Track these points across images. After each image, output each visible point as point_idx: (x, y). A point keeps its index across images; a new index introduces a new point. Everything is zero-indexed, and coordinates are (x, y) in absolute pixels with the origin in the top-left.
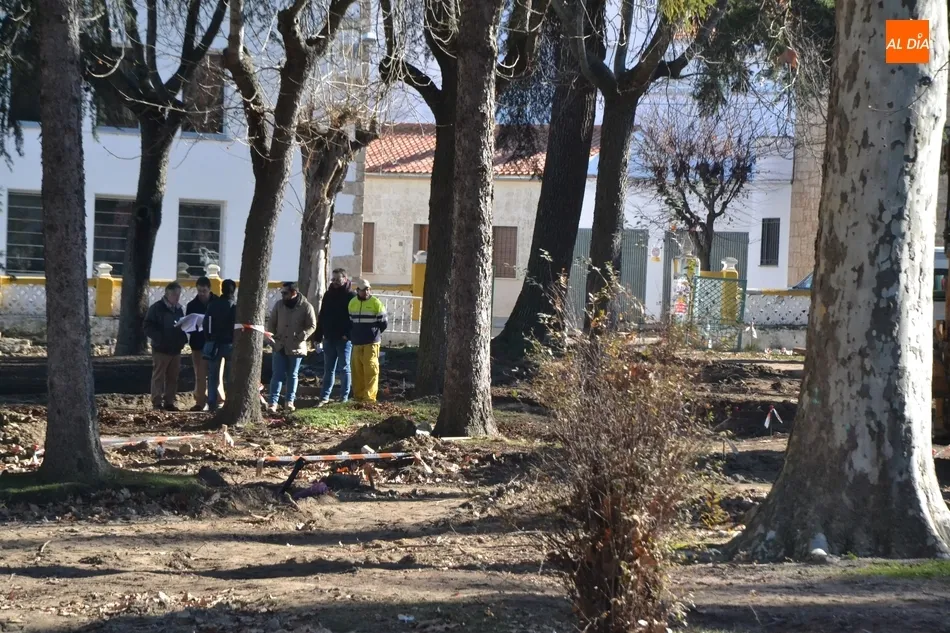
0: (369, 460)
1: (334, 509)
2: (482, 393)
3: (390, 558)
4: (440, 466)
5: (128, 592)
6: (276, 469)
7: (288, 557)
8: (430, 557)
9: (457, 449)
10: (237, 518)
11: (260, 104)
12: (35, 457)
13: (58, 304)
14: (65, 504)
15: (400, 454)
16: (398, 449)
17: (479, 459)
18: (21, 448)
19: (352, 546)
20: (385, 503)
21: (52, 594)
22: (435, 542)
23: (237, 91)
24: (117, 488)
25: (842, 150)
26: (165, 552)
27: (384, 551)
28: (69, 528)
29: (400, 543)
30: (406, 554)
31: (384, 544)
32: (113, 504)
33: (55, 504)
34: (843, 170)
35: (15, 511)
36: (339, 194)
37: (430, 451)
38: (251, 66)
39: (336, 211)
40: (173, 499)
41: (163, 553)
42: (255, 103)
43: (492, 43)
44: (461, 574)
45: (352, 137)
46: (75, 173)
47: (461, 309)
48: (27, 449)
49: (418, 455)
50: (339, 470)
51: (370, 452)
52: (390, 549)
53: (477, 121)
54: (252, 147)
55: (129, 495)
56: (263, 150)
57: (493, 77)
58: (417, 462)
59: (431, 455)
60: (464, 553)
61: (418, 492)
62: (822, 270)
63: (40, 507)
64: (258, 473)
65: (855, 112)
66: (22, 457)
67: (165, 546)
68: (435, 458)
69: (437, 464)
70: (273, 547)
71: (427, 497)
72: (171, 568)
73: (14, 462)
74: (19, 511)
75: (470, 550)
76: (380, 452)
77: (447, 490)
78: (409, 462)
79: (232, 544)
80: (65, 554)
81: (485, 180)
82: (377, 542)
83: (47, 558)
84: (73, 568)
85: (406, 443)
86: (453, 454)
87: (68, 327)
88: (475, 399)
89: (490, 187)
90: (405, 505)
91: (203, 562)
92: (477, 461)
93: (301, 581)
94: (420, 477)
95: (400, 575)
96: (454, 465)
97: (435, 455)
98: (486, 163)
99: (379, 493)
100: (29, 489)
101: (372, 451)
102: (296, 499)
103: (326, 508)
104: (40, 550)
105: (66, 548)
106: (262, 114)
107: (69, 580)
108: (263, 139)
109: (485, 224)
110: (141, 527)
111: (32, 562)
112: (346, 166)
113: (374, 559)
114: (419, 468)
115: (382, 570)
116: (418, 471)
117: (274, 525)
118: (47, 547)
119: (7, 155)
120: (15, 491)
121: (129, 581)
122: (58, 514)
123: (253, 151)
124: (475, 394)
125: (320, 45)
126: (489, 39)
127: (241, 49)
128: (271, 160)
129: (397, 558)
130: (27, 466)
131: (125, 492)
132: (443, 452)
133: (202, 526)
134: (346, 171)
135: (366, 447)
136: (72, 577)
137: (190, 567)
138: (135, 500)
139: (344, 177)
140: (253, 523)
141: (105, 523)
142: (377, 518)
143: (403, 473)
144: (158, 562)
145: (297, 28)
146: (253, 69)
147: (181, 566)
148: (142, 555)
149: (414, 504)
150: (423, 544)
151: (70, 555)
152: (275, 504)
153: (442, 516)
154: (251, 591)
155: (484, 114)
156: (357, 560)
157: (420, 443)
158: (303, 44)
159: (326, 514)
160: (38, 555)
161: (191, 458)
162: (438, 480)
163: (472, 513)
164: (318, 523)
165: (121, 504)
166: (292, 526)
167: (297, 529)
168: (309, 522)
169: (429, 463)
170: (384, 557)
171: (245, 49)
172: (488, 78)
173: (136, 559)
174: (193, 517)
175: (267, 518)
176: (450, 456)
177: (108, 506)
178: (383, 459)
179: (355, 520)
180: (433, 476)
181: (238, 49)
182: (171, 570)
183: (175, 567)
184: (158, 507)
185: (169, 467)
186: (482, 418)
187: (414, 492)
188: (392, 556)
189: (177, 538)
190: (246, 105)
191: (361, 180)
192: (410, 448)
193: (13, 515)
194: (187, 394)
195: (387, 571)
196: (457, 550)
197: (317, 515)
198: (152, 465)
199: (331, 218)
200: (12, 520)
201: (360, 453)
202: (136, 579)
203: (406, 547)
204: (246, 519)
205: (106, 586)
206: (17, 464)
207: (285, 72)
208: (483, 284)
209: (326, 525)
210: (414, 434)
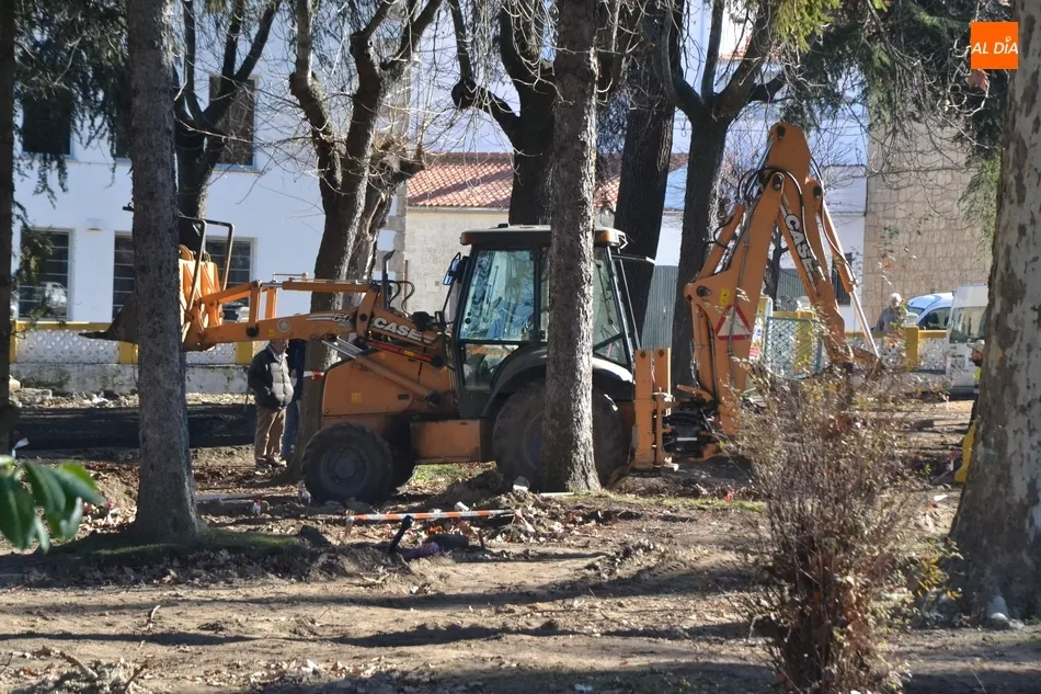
0: (464, 518)
1: (448, 570)
2: (584, 445)
3: (529, 624)
4: (542, 525)
5: (274, 661)
6: (364, 528)
7: (417, 623)
8: (570, 623)
9: (559, 506)
10: (347, 580)
11: (330, 134)
12: (109, 516)
13: (151, 351)
14: (161, 566)
15: (499, 512)
16: (496, 506)
17: (583, 516)
18: (93, 507)
19: (482, 611)
20: (502, 564)
21: (192, 663)
22: (571, 606)
23: (305, 119)
24: (217, 549)
25: (1019, 179)
26: (284, 617)
27: (519, 616)
28: (173, 593)
29: (534, 608)
30: (544, 620)
31: (518, 609)
32: (212, 567)
33: (151, 567)
34: (1021, 200)
35: (109, 575)
36: (382, 231)
37: (530, 508)
38: (321, 92)
39: (378, 248)
40: (275, 560)
41: (283, 619)
42: (325, 132)
43: (592, 66)
44: (618, 640)
45: (396, 167)
46: (168, 210)
47: (560, 354)
48: (100, 508)
49: (519, 512)
50: (432, 529)
51: (464, 510)
52: (526, 614)
53: (577, 150)
54: (321, 180)
55: (229, 557)
56: (334, 183)
57: (594, 103)
58: (518, 520)
59: (531, 512)
60: (606, 618)
61: (530, 553)
62: (997, 309)
63: (135, 570)
64: (347, 532)
65: (1035, 136)
66: (95, 517)
67: (282, 612)
68: (536, 516)
69: (538, 522)
70: (399, 613)
71: (543, 557)
72: (296, 635)
73: (87, 522)
74: (113, 574)
75: (612, 615)
76: (475, 509)
77: (560, 551)
78: (508, 520)
79: (354, 608)
80: (178, 620)
81: (586, 214)
82: (509, 606)
83: (159, 624)
84: (196, 635)
85: (504, 499)
86: (554, 511)
87: (161, 377)
88: (576, 451)
89: (591, 221)
90: (523, 566)
91: (329, 629)
92: (581, 519)
93: (453, 648)
94: (522, 536)
95: (550, 641)
96: (557, 523)
97: (535, 513)
98: (587, 196)
99: (492, 554)
100: (123, 550)
101: (467, 508)
102: (408, 560)
103: (440, 570)
104: (150, 616)
105: (178, 614)
106: (333, 144)
107: (200, 648)
108: (333, 171)
109: (585, 261)
110: (248, 592)
111: (144, 629)
112: (390, 200)
113: (511, 625)
114: (521, 526)
115: (529, 637)
116: (520, 530)
117: (387, 589)
118: (157, 612)
119: (50, 190)
120: (108, 552)
121: (268, 649)
122: (155, 577)
123: (323, 184)
124: (576, 446)
125: (394, 69)
126: (590, 61)
127: (310, 75)
128: (343, 194)
129: (536, 624)
130: (101, 526)
131: (224, 553)
132: (544, 509)
133: (313, 589)
134: (390, 205)
135: (460, 504)
136: (202, 644)
137: (315, 634)
138: (235, 562)
139: (388, 211)
140: (365, 586)
141: (207, 587)
142: (497, 581)
143: (504, 532)
144: (282, 629)
145: (371, 51)
146: (322, 95)
147: (306, 633)
148: (262, 621)
149: (534, 565)
150: (559, 608)
151: (183, 621)
152: (385, 566)
153: (568, 578)
154: (404, 659)
155: (584, 143)
156: (494, 626)
157: (519, 499)
158: (377, 68)
159: (441, 577)
160: (149, 621)
161: (269, 516)
162: (542, 539)
163: (599, 575)
164: (433, 586)
165: (221, 567)
166: (406, 589)
167: (411, 592)
168: (424, 586)
169: (530, 521)
170: (522, 622)
171: (313, 75)
172: (588, 103)
173: (259, 626)
174: (300, 580)
175: (379, 581)
176: (552, 513)
177: (208, 569)
178: (480, 518)
179: (473, 583)
180: (537, 535)
181: (306, 74)
182: (297, 636)
183: (300, 634)
184: (261, 570)
185: (253, 527)
186: (583, 472)
187: (527, 552)
188: (529, 621)
189: (292, 601)
190: (315, 134)
191: (402, 214)
192: (506, 505)
193: (105, 578)
194: (244, 447)
195: (535, 638)
196: (598, 615)
197: (431, 578)
198: (231, 524)
199: (374, 256)
200: (107, 584)
201: (453, 510)
202: (274, 647)
203: (542, 612)
204: (357, 581)
205: (244, 655)
206: (90, 525)
207: (357, 99)
208: (583, 326)
209: (442, 587)
210: (511, 490)
